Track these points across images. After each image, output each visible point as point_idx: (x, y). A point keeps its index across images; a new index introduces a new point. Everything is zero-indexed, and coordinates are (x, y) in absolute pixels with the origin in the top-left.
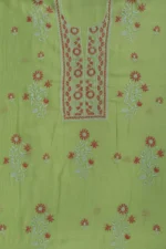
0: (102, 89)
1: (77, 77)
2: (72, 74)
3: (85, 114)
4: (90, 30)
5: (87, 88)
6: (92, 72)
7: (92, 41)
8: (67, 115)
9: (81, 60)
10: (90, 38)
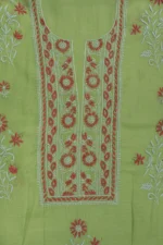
0: (109, 150)
1: (67, 127)
2: (57, 121)
3: (79, 193)
4: (90, 44)
5: (84, 148)
6: (92, 119)
7: (93, 65)
8: (49, 195)
9: (73, 98)
10: (89, 59)
